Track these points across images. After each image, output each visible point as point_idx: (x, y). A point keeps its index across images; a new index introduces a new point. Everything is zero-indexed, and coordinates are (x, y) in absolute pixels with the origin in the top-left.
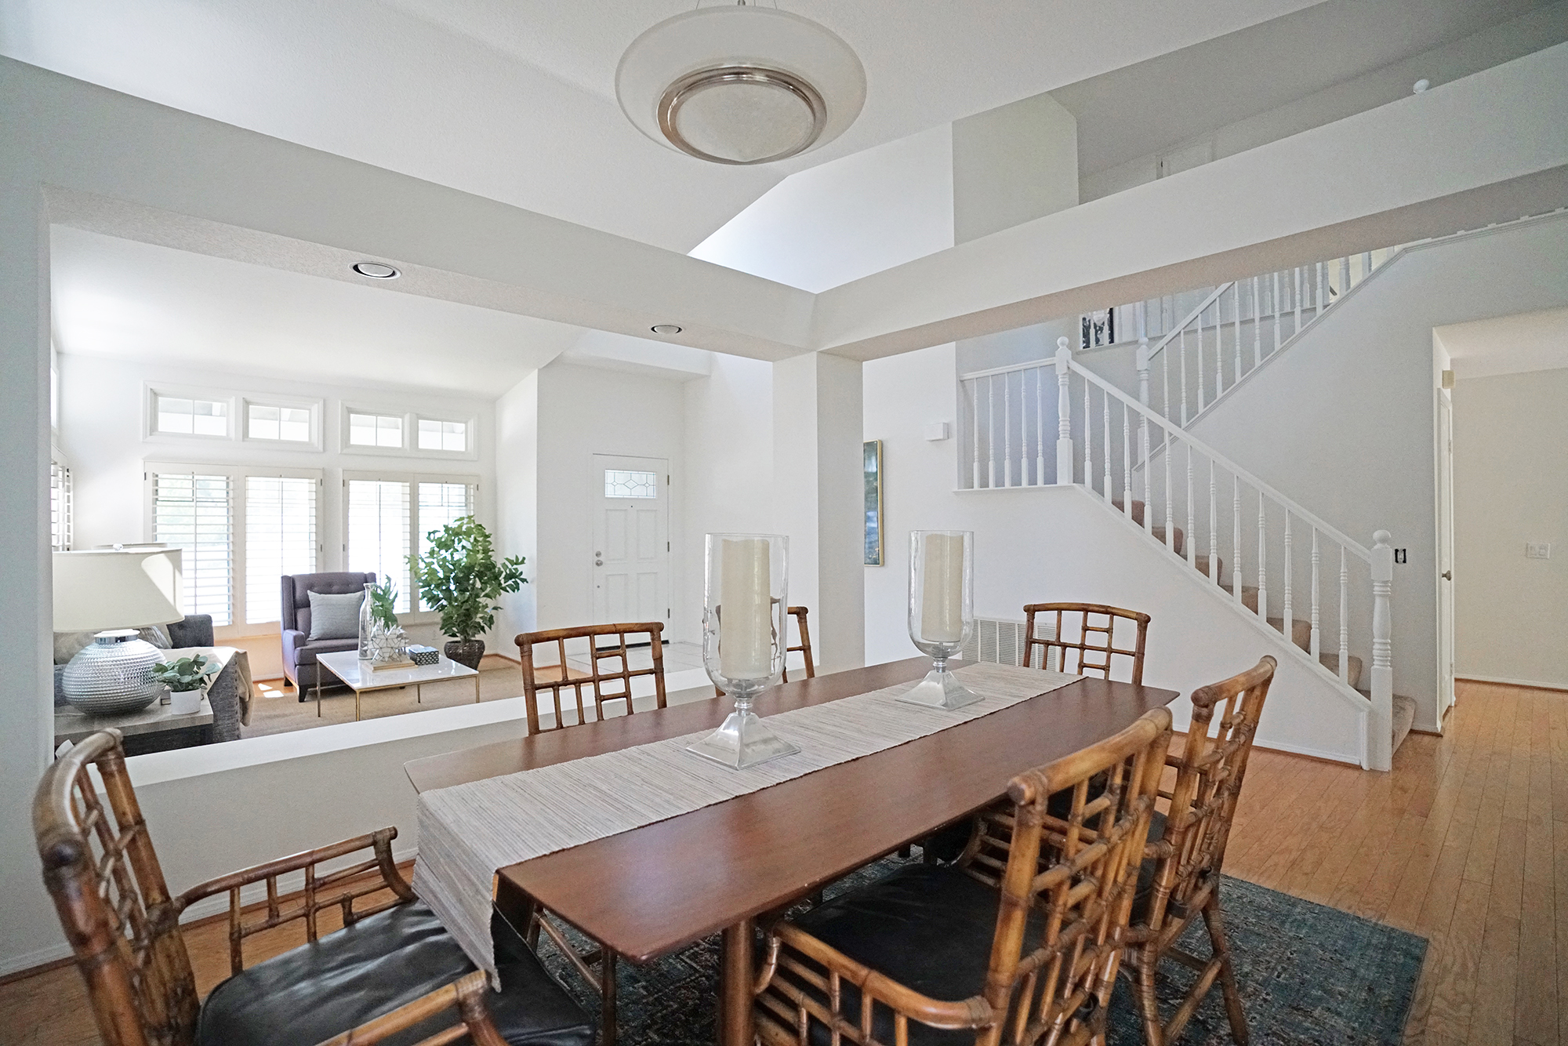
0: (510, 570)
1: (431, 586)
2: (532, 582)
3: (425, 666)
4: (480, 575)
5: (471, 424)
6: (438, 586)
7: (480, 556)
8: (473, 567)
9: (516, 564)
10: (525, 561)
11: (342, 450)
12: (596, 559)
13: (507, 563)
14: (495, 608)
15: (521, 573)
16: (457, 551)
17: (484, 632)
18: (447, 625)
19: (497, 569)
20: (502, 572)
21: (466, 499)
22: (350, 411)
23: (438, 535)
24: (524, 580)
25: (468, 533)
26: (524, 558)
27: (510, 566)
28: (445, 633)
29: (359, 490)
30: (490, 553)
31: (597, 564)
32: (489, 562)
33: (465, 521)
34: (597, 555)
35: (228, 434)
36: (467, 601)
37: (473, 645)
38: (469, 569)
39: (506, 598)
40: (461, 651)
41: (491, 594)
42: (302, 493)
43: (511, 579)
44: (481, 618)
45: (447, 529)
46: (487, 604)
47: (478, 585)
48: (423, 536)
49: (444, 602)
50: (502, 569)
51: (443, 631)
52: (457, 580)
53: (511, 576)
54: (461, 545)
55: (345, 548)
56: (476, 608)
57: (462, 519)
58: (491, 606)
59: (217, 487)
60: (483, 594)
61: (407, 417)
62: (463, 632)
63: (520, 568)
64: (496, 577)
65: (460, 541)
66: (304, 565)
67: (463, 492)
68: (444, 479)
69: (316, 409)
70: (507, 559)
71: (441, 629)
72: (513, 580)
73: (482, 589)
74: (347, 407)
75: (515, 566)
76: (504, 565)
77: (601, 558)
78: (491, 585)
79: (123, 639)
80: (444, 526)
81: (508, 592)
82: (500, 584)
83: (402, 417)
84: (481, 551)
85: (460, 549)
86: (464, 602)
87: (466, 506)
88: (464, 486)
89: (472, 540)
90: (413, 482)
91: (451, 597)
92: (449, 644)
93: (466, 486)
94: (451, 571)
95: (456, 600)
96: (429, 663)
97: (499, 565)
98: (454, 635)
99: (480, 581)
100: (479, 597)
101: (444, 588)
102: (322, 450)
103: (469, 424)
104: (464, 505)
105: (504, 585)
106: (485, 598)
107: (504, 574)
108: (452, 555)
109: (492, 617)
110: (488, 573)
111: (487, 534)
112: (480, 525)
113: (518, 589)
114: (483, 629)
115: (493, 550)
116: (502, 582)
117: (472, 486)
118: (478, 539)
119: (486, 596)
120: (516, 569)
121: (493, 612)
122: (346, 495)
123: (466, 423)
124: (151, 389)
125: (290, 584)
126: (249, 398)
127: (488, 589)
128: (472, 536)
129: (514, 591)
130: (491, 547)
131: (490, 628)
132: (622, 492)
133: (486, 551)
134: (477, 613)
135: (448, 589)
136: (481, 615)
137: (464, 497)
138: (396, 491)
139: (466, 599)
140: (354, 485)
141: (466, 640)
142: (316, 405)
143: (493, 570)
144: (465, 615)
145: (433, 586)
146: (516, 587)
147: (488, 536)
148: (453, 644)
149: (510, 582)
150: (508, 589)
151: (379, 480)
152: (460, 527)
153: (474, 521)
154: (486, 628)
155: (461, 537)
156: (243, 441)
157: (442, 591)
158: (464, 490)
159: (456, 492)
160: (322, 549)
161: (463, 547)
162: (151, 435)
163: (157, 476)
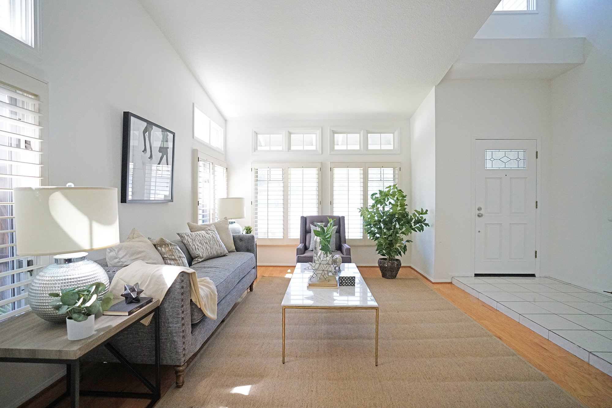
0: (418, 217)
1: (371, 225)
2: (432, 226)
3: (345, 287)
4: (399, 220)
5: (396, 133)
6: (375, 225)
7: (399, 208)
8: (395, 215)
9: (421, 214)
10: (428, 212)
11: (330, 153)
12: (478, 212)
13: (416, 213)
14: (408, 241)
15: (425, 220)
16: (387, 205)
17: (401, 255)
18: (380, 248)
19: (409, 217)
20: (413, 219)
21: (394, 176)
22: (334, 132)
23: (377, 196)
24: (427, 225)
25: (393, 195)
26: (427, 211)
27: (418, 215)
28: (379, 253)
29: (339, 173)
30: (405, 207)
31: (479, 216)
32: (404, 213)
33: (392, 188)
34: (478, 209)
35: (283, 149)
36: (391, 235)
37: (394, 263)
38: (392, 216)
39: (416, 235)
40: (386, 266)
41: (405, 232)
42: (312, 174)
43: (418, 223)
44: (398, 246)
45: (381, 192)
46: (402, 238)
47: (398, 226)
48: (369, 197)
49: (378, 235)
50: (413, 217)
51: (378, 252)
52: (385, 223)
53: (418, 221)
54: (388, 202)
55: (331, 203)
56: (397, 240)
57: (390, 186)
58: (405, 240)
59: (277, 173)
60: (401, 231)
61: (362, 133)
62: (389, 254)
63: (424, 216)
64: (409, 222)
65: (388, 199)
66: (312, 211)
67: (392, 171)
68: (381, 165)
69: (319, 132)
70: (416, 211)
71: (377, 250)
72: (420, 224)
73: (400, 229)
74: (332, 130)
75: (421, 215)
76: (414, 214)
77: (482, 212)
78: (406, 226)
79: (69, 261)
80: (379, 191)
81: (416, 231)
82: (411, 226)
83: (359, 133)
84: (399, 206)
85: (388, 204)
86: (390, 236)
87: (394, 180)
88: (393, 169)
89: (395, 199)
90: (365, 167)
91: (382, 232)
92: (380, 260)
93: (394, 169)
94: (382, 217)
95: (385, 234)
96: (348, 285)
97: (410, 214)
98: (383, 255)
99: (399, 224)
100: (398, 234)
101: (378, 226)
102: (320, 152)
103: (395, 134)
104: (393, 179)
105: (413, 227)
106: (402, 234)
107: (414, 220)
108: (383, 208)
109: (405, 246)
110: (403, 219)
111: (404, 195)
112: (400, 190)
113: (423, 230)
114: (400, 253)
115: (407, 205)
116: (413, 225)
117: (397, 169)
118: (399, 198)
119: (403, 233)
120: (422, 217)
121: (407, 244)
122: (332, 175)
123: (393, 133)
124: (255, 132)
125: (304, 220)
126: (291, 131)
127: (404, 229)
128: (396, 196)
129: (420, 231)
130: (406, 203)
131: (404, 253)
132: (498, 165)
133: (402, 205)
134: (397, 243)
135: (380, 228)
136: (399, 245)
137: (393, 175)
138: (356, 173)
139: (391, 234)
140: (336, 171)
141: (390, 259)
142: (318, 131)
143: (407, 218)
144: (389, 244)
145: (372, 226)
146: (421, 229)
147: (404, 197)
148: (382, 261)
149: (418, 225)
150: (416, 229)
151: (348, 167)
152: (389, 191)
153: (397, 188)
154: (402, 253)
155: (389, 197)
156: (288, 151)
157: (377, 228)
158: (393, 171)
159: (389, 173)
160: (321, 203)
161: (390, 203)
162: (254, 151)
163: (257, 169)
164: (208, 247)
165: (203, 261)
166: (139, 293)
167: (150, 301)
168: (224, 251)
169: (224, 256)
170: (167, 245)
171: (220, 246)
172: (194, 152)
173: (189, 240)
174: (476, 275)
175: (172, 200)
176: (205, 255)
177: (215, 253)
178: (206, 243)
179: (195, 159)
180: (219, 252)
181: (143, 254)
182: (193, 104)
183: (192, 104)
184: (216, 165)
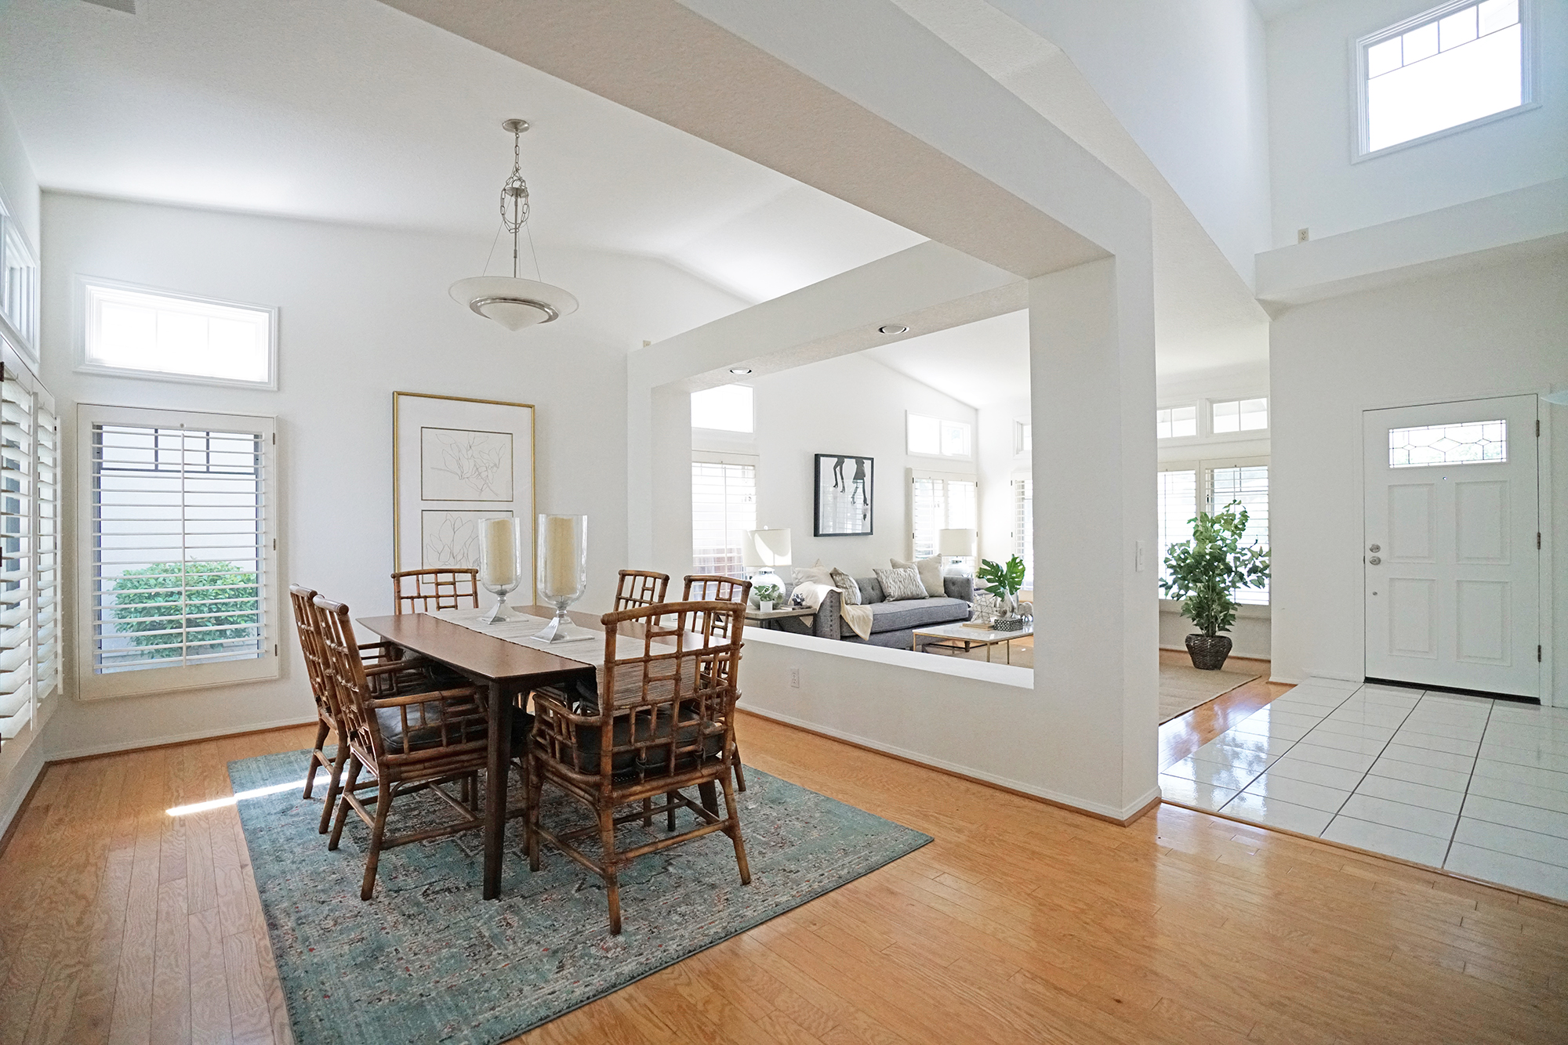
9: (1260, 556)
12: (1371, 554)
27: (1254, 558)
31: (1372, 562)
34: (1371, 550)
37: (1205, 641)
40: (1192, 644)
45: (1204, 516)
57: (1230, 504)
61: (1204, 402)
68: (1233, 463)
77: (1380, 555)
83: (1195, 405)
90: (1200, 468)
92: (1192, 636)
120: (1263, 563)
124: (1018, 422)
141: (1209, 635)
148: (1195, 637)
151: (1167, 470)
162: (1017, 453)
163: (1023, 482)
164: (902, 587)
165: (894, 601)
166: (803, 600)
167: (809, 607)
168: (922, 592)
169: (924, 598)
170: (840, 574)
171: (917, 586)
172: (908, 472)
173: (884, 577)
174: (1368, 680)
175: (871, 533)
176: (896, 595)
177: (909, 593)
178: (901, 582)
179: (909, 480)
180: (914, 593)
181: (816, 578)
182: (906, 411)
183: (904, 412)
184: (949, 482)
